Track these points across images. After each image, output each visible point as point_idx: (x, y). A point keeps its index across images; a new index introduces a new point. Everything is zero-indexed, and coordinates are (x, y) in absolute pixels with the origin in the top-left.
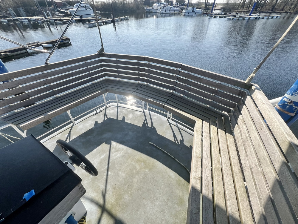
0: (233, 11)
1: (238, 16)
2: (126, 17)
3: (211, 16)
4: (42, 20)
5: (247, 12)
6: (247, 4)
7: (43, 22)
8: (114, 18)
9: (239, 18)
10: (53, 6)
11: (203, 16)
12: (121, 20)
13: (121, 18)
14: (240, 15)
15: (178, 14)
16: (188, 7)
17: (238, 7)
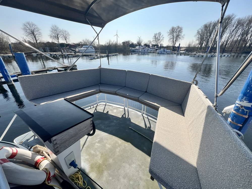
0: (194, 52)
1: (198, 54)
2: (117, 54)
3: (178, 54)
4: (59, 55)
5: (205, 52)
6: (204, 48)
7: (60, 56)
8: (108, 54)
9: (199, 56)
10: (68, 47)
11: (172, 54)
12: (113, 55)
13: (113, 54)
14: (199, 54)
15: (153, 52)
16: (160, 48)
17: (197, 49)
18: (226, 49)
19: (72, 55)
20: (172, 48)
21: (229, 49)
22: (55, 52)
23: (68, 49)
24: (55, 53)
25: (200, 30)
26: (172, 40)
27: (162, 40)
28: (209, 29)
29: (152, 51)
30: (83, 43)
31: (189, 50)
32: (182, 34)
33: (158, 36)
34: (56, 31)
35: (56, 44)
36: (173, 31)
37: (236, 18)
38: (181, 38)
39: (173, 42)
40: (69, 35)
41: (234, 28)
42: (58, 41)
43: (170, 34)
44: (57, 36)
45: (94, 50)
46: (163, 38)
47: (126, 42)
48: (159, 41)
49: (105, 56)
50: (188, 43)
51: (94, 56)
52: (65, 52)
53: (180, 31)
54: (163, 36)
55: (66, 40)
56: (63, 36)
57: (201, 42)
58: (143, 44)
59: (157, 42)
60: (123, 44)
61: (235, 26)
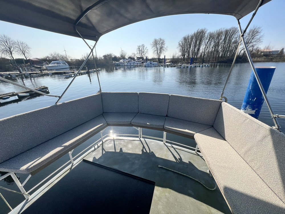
0: (179, 63)
2: (99, 69)
3: (165, 66)
4: (16, 74)
5: (188, 63)
6: (186, 59)
7: (17, 76)
9: (184, 67)
11: (159, 66)
13: (95, 70)
14: (184, 65)
15: (140, 66)
16: (146, 61)
17: (181, 60)
18: (204, 59)
19: (36, 73)
20: (158, 60)
21: (207, 59)
22: (9, 71)
23: (29, 66)
24: (8, 73)
25: (181, 42)
26: (156, 52)
27: (147, 52)
28: (188, 41)
29: (138, 65)
30: (51, 57)
31: (174, 62)
32: (165, 46)
33: (142, 48)
34: (6, 43)
35: (8, 60)
36: (156, 43)
37: (208, 32)
38: (165, 50)
39: (158, 54)
40: (29, 48)
41: (208, 40)
42: (12, 56)
43: (154, 46)
44: (9, 49)
45: (68, 66)
46: (147, 50)
47: (108, 55)
48: (144, 53)
49: (84, 72)
50: (173, 55)
51: (70, 74)
52: (25, 71)
53: (163, 43)
54: (147, 48)
55: (24, 54)
56: (20, 50)
57: (183, 53)
58: (127, 57)
59: (142, 54)
60: (105, 58)
61: (208, 39)
